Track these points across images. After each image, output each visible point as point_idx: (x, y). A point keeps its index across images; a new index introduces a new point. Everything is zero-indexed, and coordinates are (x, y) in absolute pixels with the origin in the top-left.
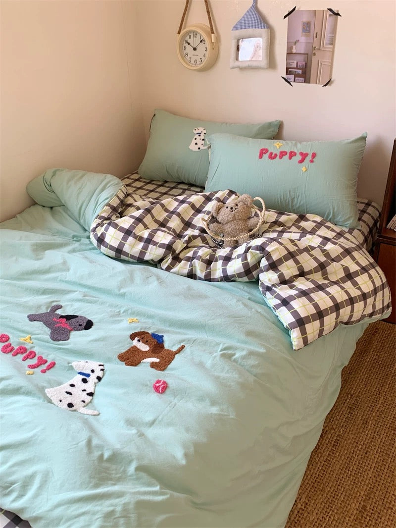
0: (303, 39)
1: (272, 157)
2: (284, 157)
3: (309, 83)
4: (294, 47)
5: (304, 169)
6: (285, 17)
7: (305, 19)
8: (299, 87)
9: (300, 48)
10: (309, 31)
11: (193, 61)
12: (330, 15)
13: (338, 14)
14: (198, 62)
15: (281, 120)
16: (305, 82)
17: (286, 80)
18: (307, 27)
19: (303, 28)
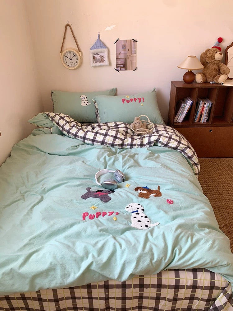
0: (123, 52)
1: (128, 102)
2: (133, 101)
3: (127, 70)
4: (119, 55)
5: (142, 105)
6: (115, 43)
7: (123, 44)
8: (123, 72)
9: (122, 56)
10: (125, 49)
11: (70, 65)
12: (133, 42)
13: (137, 41)
14: (73, 66)
15: (115, 87)
16: (125, 70)
17: (117, 70)
18: (124, 47)
19: (122, 48)
